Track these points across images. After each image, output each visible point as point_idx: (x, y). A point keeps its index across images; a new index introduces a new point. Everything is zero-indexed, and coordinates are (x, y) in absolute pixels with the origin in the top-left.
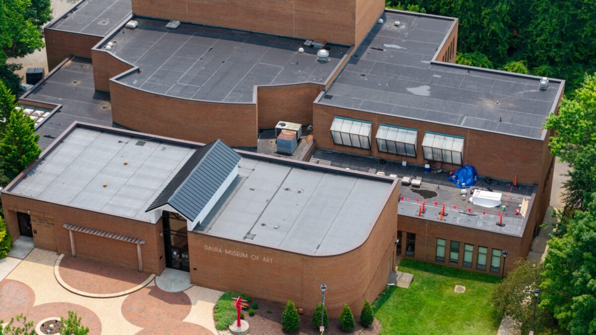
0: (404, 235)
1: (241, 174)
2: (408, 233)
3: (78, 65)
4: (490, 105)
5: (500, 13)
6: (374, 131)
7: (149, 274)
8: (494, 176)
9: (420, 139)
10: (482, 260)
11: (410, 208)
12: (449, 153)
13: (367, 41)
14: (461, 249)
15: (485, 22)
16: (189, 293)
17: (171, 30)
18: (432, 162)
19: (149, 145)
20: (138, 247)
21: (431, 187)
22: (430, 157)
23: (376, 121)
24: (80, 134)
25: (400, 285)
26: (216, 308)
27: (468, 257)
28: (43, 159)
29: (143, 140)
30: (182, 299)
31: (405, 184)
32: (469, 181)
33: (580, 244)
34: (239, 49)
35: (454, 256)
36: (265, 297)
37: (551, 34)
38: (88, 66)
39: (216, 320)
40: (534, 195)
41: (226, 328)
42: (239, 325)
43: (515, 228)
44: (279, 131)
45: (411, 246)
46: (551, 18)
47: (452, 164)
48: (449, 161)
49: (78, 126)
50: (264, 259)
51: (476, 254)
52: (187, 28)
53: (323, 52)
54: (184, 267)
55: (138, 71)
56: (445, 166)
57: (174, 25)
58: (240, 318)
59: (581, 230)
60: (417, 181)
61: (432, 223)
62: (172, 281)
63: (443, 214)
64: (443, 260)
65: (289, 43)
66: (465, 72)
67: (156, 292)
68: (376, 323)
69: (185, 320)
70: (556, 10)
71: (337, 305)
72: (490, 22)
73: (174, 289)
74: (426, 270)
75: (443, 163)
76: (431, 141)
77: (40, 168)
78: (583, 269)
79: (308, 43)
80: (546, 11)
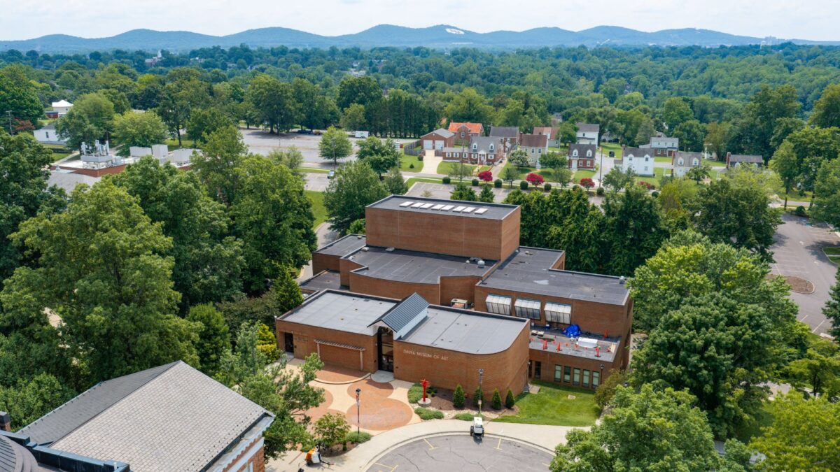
0: (534, 363)
1: (428, 315)
2: (536, 362)
3: (331, 274)
4: (587, 289)
5: (591, 252)
6: (513, 302)
7: (367, 373)
8: (592, 332)
9: (543, 306)
10: (586, 380)
11: (537, 345)
12: (561, 315)
13: (509, 260)
14: (571, 372)
15: (582, 258)
16: (392, 383)
17: (389, 252)
18: (551, 323)
19: (371, 302)
20: (361, 353)
21: (551, 337)
22: (549, 319)
23: (514, 295)
24: (329, 296)
25: (531, 392)
26: (410, 391)
27: (577, 378)
28: (305, 305)
29: (367, 298)
30: (388, 386)
31: (533, 334)
32: (575, 333)
33: (655, 346)
34: (428, 261)
35: (567, 378)
36: (442, 386)
37: (624, 267)
38: (337, 275)
39: (409, 397)
40: (619, 342)
41: (416, 402)
42: (424, 400)
43: (608, 357)
44: (453, 303)
45: (538, 371)
46: (624, 256)
47: (564, 324)
48: (562, 321)
49: (328, 292)
50: (442, 358)
51: (582, 376)
52: (398, 251)
53: (481, 262)
54: (390, 369)
55: (367, 269)
56: (559, 325)
57: (391, 249)
58: (425, 397)
59: (655, 338)
60: (542, 333)
61: (551, 354)
62: (382, 377)
63: (559, 350)
64: (560, 381)
65: (462, 259)
66: (571, 275)
67: (371, 382)
68: (515, 407)
69: (389, 397)
70: (626, 251)
71: (490, 392)
72: (585, 258)
73: (383, 381)
74: (549, 386)
75: (558, 323)
76: (550, 308)
77: (302, 310)
78: (658, 363)
79: (472, 259)
80: (620, 252)
